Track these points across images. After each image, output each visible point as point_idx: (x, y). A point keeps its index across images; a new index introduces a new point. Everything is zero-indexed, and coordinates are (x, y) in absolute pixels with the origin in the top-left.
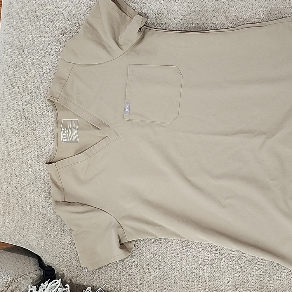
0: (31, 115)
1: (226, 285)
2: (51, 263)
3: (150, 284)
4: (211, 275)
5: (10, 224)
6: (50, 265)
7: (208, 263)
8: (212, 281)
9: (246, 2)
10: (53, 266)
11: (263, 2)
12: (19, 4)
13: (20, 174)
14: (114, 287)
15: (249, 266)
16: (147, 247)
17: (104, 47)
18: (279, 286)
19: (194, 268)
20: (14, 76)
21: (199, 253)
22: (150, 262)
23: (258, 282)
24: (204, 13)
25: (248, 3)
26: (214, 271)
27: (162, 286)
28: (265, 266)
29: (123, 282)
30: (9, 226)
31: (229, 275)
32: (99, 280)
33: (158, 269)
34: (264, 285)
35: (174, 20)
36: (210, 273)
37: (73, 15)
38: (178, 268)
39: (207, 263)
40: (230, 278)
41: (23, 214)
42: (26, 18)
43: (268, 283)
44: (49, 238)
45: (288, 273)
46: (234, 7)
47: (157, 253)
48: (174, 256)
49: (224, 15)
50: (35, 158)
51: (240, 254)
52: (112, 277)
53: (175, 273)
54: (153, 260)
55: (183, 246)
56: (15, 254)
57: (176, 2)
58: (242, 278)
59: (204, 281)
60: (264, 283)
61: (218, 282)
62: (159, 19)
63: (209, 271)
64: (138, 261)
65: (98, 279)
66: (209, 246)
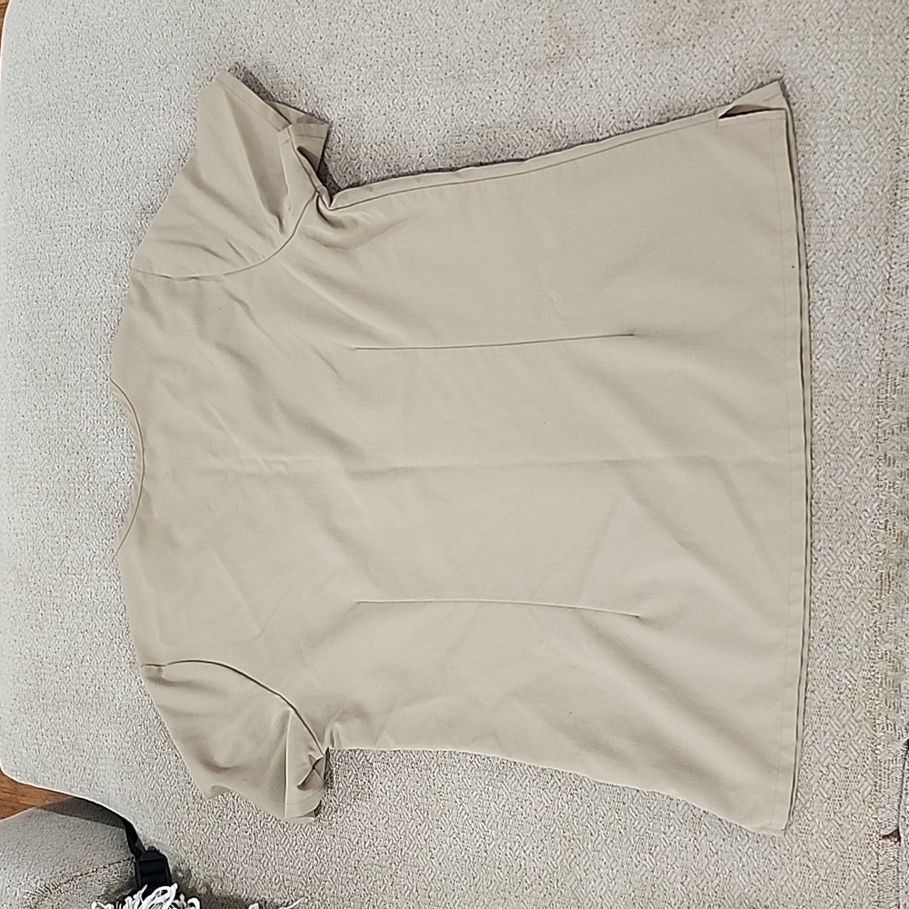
0: (80, 443)
1: (604, 889)
2: (157, 840)
3: (408, 892)
4: (565, 861)
5: (50, 737)
6: (155, 845)
7: (554, 830)
8: (568, 878)
9: (602, 93)
10: (163, 850)
11: (647, 89)
12: (34, 147)
13: (65, 601)
14: (317, 902)
15: (663, 835)
16: (394, 788)
18: (746, 890)
19: (517, 844)
20: (33, 340)
21: (528, 802)
22: (405, 831)
23: (689, 879)
24: (495, 132)
25: (607, 95)
26: (570, 850)
27: (439, 896)
28: (703, 834)
29: (340, 887)
30: (48, 742)
31: (612, 860)
32: (279, 885)
33: (424, 850)
34: (705, 888)
35: (420, 156)
36: (560, 858)
37: (166, 164)
38: (477, 845)
39: (552, 830)
40: (615, 871)
41: (78, 709)
42: (53, 180)
43: (716, 882)
44: (146, 772)
45: (769, 850)
46: (572, 108)
47: (421, 807)
48: (464, 812)
49: (547, 133)
50: (98, 559)
51: (634, 802)
52: (311, 875)
53: (471, 859)
54: (410, 824)
55: (486, 783)
56: (72, 819)
57: (422, 106)
58: (644, 868)
59: (546, 880)
60: (705, 881)
61: (584, 881)
62: (381, 159)
63: (559, 852)
64: (374, 829)
65: (277, 881)
66: (553, 781)
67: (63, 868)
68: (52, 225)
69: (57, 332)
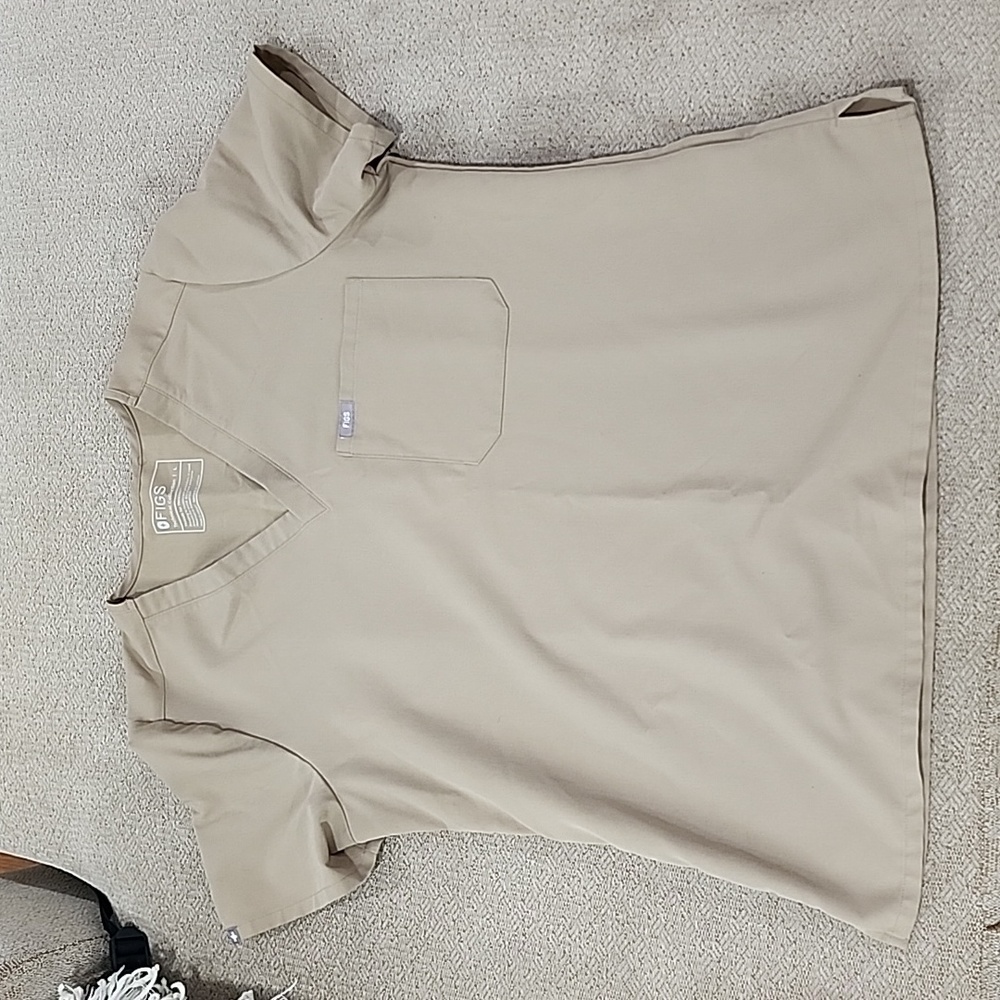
0: (64, 451)
1: (662, 981)
2: (136, 915)
3: (431, 980)
4: (616, 948)
5: (14, 793)
6: (134, 921)
7: (606, 912)
8: (620, 968)
9: (696, 63)
10: (143, 927)
11: (749, 60)
12: (23, 106)
13: (39, 635)
14: (322, 991)
15: (732, 920)
16: (420, 860)
17: (272, 228)
18: (828, 986)
19: (561, 927)
20: (13, 331)
21: (576, 879)
22: (430, 910)
23: (761, 972)
24: (569, 105)
25: (702, 65)
26: (623, 936)
27: (467, 985)
28: (780, 919)
29: (351, 974)
30: (11, 799)
31: (671, 948)
32: (278, 970)
33: (452, 932)
34: (780, 983)
35: (480, 130)
36: (611, 944)
37: (178, 131)
38: (515, 927)
39: (603, 912)
40: (675, 961)
41: (49, 761)
42: (44, 146)
43: (793, 975)
44: (126, 836)
45: (856, 940)
46: (660, 79)
47: (450, 882)
48: (500, 889)
49: (630, 107)
50: (80, 587)
51: (701, 881)
52: (316, 960)
53: (507, 943)
54: (437, 902)
55: (528, 855)
56: (35, 889)
57: (483, 73)
58: (709, 958)
59: (593, 969)
60: (780, 974)
61: (638, 972)
62: (433, 132)
63: (610, 938)
64: (394, 907)
65: (276, 966)
66: (606, 855)
67: (25, 944)
68: (41, 198)
69: (42, 322)
